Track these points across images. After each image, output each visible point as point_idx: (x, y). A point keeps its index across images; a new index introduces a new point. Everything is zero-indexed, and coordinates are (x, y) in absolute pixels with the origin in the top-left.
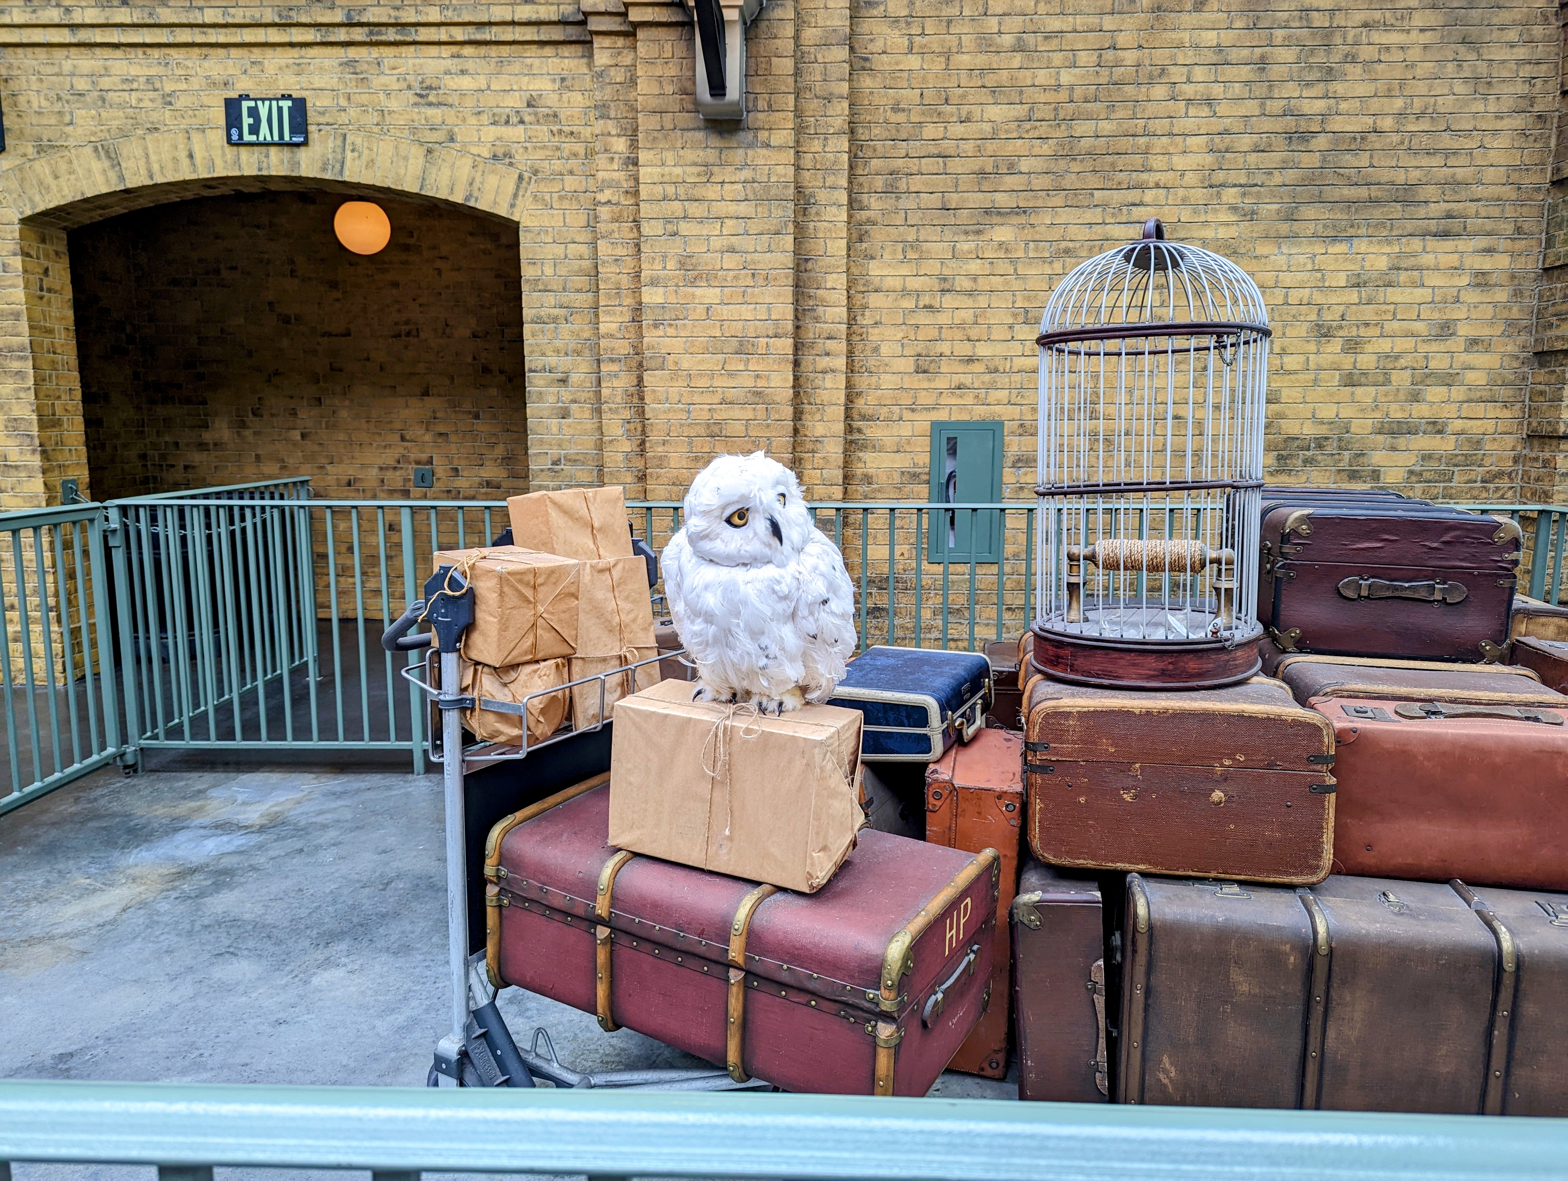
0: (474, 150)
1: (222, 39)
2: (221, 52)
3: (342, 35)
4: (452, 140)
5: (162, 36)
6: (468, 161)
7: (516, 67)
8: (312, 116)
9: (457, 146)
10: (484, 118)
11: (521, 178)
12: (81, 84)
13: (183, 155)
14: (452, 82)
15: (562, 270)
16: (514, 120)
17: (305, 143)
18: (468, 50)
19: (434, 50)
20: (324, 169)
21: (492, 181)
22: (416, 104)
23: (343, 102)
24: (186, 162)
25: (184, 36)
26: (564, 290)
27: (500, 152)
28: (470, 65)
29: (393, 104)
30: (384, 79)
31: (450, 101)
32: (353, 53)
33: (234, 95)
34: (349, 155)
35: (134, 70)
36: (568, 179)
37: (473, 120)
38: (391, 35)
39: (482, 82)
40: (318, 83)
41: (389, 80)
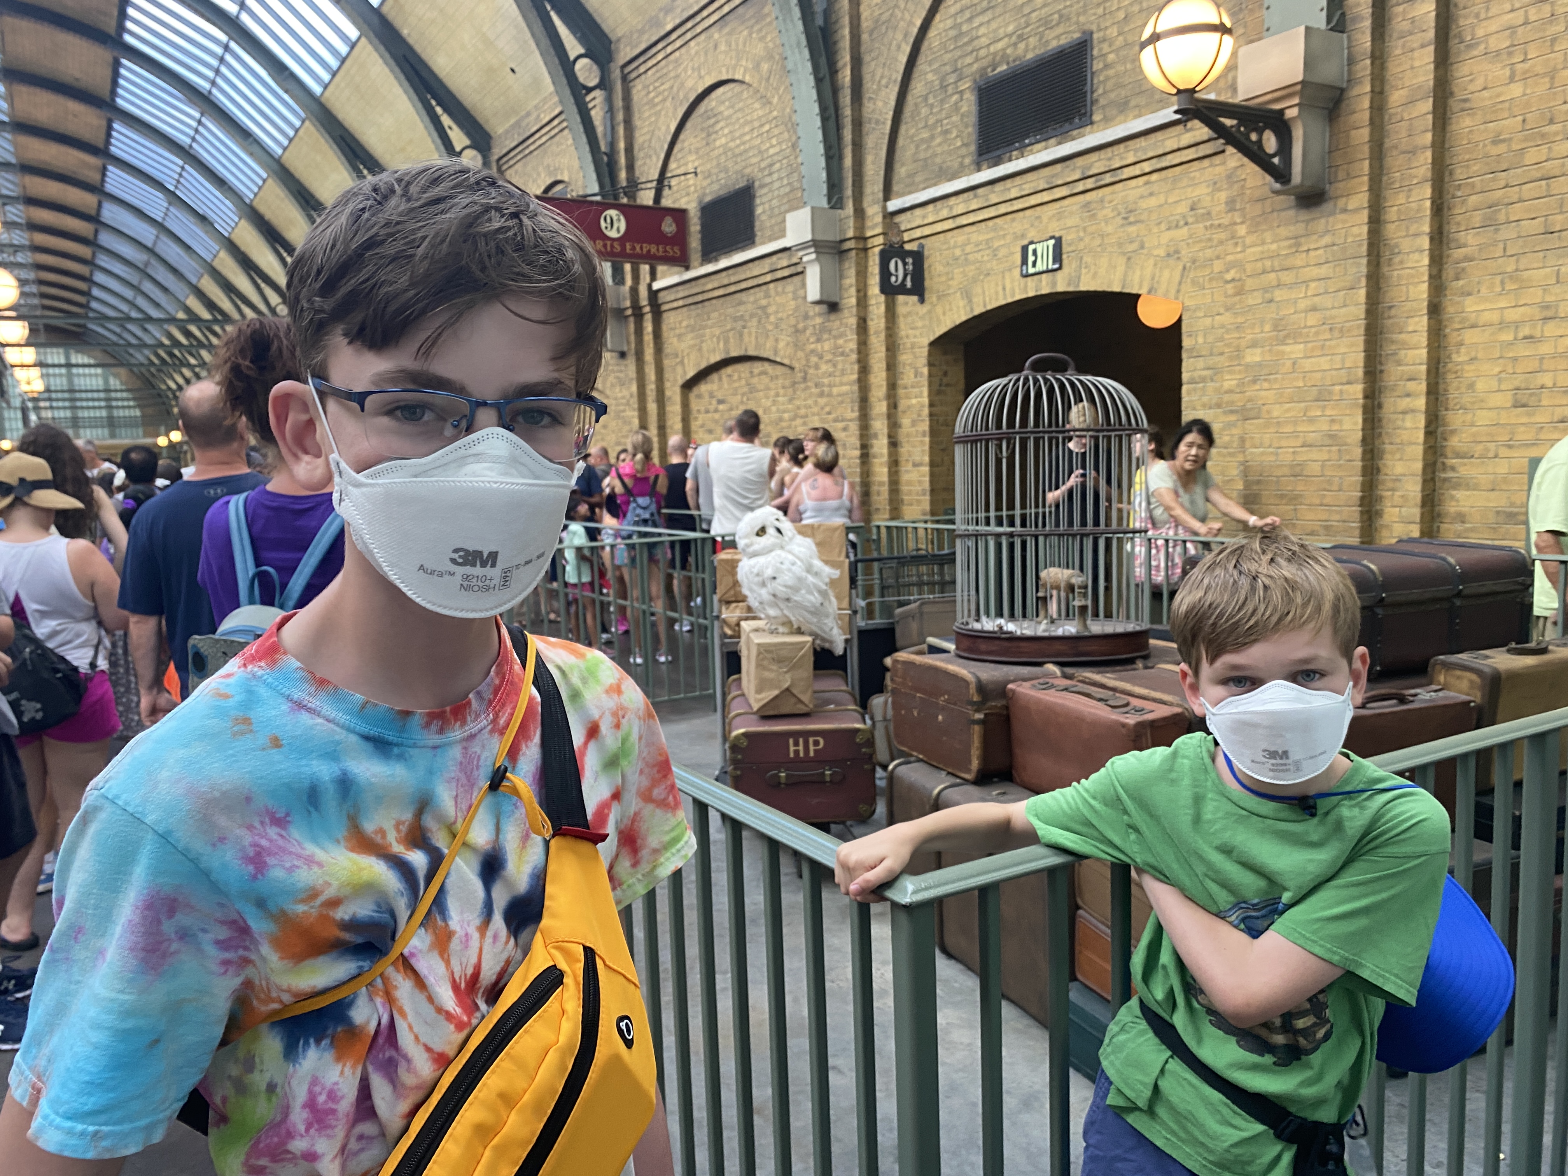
0: (1156, 252)
1: (1020, 206)
2: (1021, 214)
3: (1080, 187)
4: (1142, 247)
5: (992, 212)
6: (1151, 262)
7: (1185, 182)
8: (1065, 248)
9: (1145, 251)
10: (1163, 226)
11: (1184, 268)
12: (958, 252)
13: (1000, 288)
14: (1143, 204)
15: (1210, 339)
16: (1182, 223)
17: (1060, 268)
18: (1155, 177)
19: (1133, 183)
20: (1069, 285)
21: (1166, 274)
22: (1123, 226)
23: (1081, 234)
24: (1001, 293)
25: (1003, 209)
26: (1211, 354)
27: (1172, 250)
28: (1155, 188)
29: (1109, 229)
30: (1105, 212)
31: (1142, 217)
32: (1088, 196)
33: (1025, 242)
34: (1084, 271)
35: (981, 238)
36: (1216, 262)
37: (1155, 230)
38: (1108, 179)
39: (1162, 199)
40: (1070, 222)
41: (1108, 212)
